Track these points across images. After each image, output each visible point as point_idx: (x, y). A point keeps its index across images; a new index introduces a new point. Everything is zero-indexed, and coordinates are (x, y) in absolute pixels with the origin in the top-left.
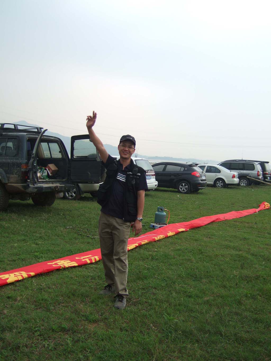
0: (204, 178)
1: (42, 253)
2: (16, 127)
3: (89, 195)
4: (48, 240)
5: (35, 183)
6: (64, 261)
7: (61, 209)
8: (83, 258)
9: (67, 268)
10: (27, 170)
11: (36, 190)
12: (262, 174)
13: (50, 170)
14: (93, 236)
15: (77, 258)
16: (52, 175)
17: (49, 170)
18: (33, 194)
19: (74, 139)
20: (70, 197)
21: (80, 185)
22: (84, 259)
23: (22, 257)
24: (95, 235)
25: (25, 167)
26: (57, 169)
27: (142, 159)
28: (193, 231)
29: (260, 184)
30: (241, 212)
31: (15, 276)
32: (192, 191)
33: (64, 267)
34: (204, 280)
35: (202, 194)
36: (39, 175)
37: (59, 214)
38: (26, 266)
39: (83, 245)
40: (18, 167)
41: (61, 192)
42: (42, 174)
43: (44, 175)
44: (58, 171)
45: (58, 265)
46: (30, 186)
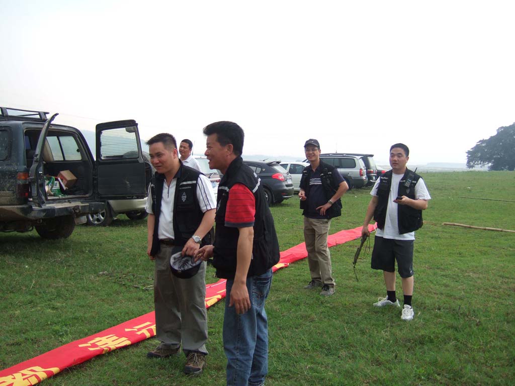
0: (289, 182)
1: (66, 325)
2: (4, 111)
3: (124, 217)
4: (73, 299)
5: (43, 204)
6: (107, 338)
7: (85, 243)
8: (137, 329)
9: (114, 351)
10: (27, 183)
11: (43, 214)
12: (365, 173)
13: (64, 181)
14: (144, 286)
15: (127, 330)
16: (67, 188)
17: (62, 180)
18: (40, 221)
19: (100, 128)
20: (96, 222)
21: (111, 202)
22: (139, 330)
23: (32, 335)
24: (148, 284)
25: (23, 177)
26: (74, 178)
27: (201, 158)
28: (297, 265)
29: (363, 187)
30: (354, 230)
31: (24, 379)
32: (274, 202)
33: (108, 349)
34: (343, 353)
35: (288, 206)
36: (47, 188)
37: (83, 252)
38: (41, 352)
39: (132, 304)
40: (12, 177)
41: (83, 214)
42: (52, 187)
43: (55, 189)
44: (76, 180)
45: (97, 346)
46: (33, 208)
